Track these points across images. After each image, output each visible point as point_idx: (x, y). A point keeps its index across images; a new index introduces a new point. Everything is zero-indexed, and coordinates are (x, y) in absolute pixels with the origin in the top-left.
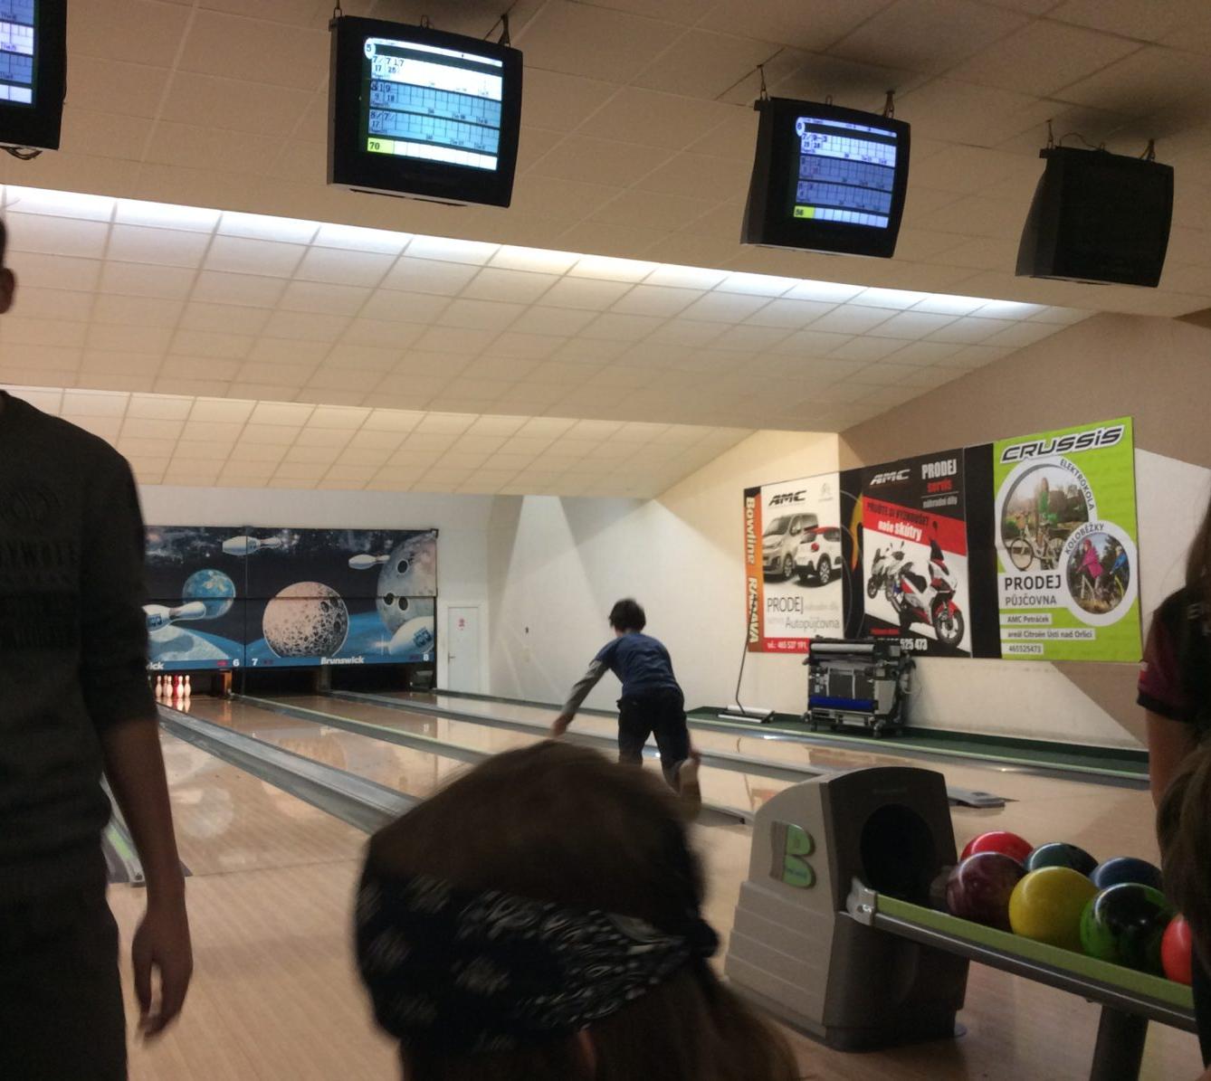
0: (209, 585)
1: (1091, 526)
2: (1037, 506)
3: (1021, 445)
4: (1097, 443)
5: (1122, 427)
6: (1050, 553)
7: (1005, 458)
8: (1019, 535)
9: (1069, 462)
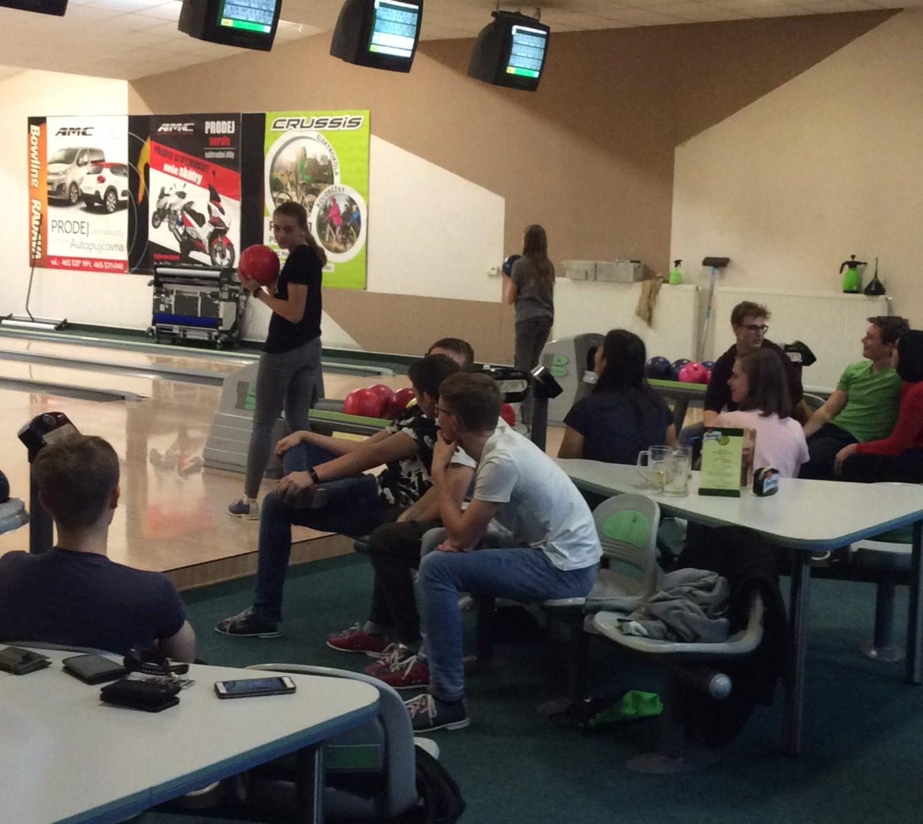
1: (336, 187)
2: (296, 166)
3: (288, 119)
4: (344, 126)
5: (362, 117)
6: (306, 205)
7: (275, 127)
8: (282, 188)
9: (323, 137)
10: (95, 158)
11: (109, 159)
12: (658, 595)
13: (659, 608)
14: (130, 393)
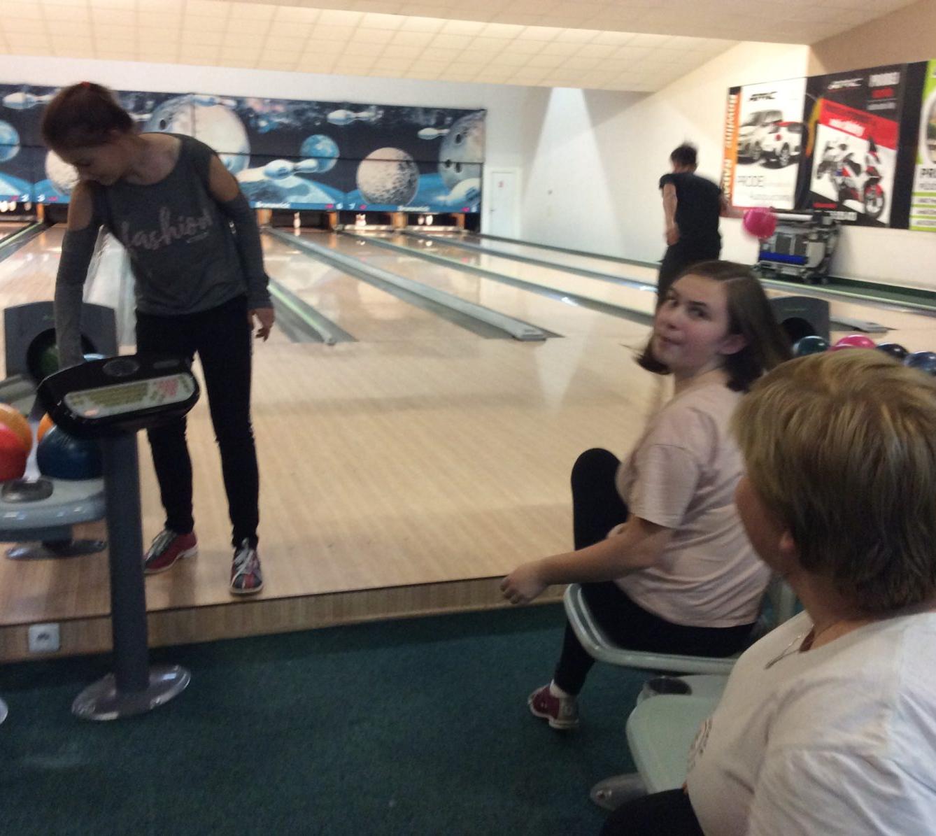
0: (319, 147)
11: (787, 118)
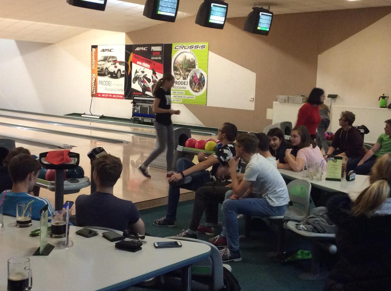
1: (196, 69)
2: (183, 62)
3: (180, 45)
4: (199, 48)
5: (206, 45)
6: (186, 76)
7: (175, 48)
8: (178, 70)
9: (192, 52)
10: (114, 59)
11: (118, 60)
12: (311, 216)
13: (311, 221)
14: (124, 141)
